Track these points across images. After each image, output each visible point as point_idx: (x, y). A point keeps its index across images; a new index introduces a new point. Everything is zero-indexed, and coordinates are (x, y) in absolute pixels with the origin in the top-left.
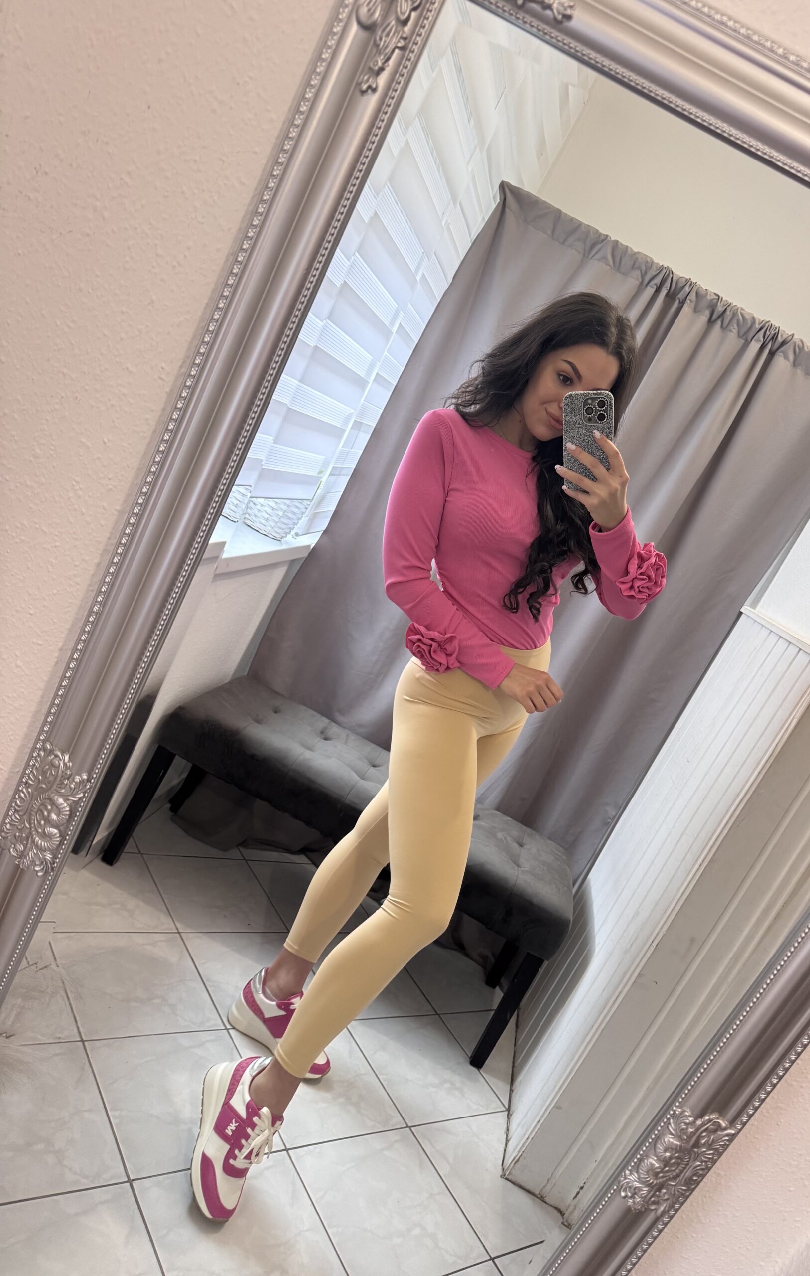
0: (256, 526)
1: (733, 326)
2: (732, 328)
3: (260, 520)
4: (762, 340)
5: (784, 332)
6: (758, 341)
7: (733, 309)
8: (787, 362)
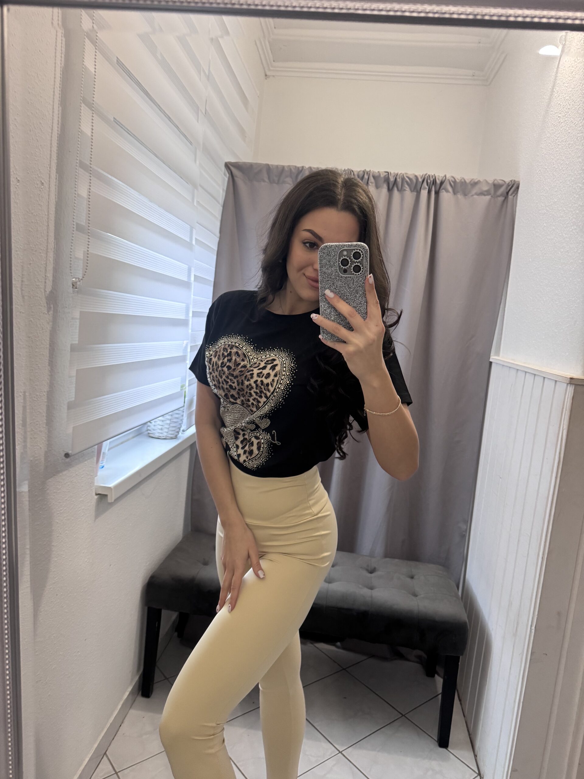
0: (157, 435)
1: (405, 187)
2: (405, 188)
3: (157, 431)
4: (427, 187)
5: (439, 176)
6: (425, 188)
7: (401, 176)
8: (449, 194)
